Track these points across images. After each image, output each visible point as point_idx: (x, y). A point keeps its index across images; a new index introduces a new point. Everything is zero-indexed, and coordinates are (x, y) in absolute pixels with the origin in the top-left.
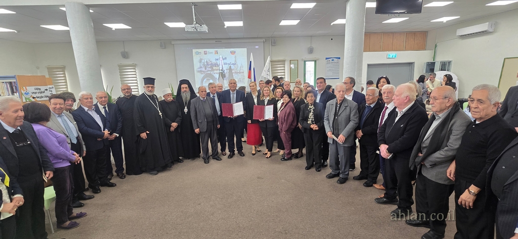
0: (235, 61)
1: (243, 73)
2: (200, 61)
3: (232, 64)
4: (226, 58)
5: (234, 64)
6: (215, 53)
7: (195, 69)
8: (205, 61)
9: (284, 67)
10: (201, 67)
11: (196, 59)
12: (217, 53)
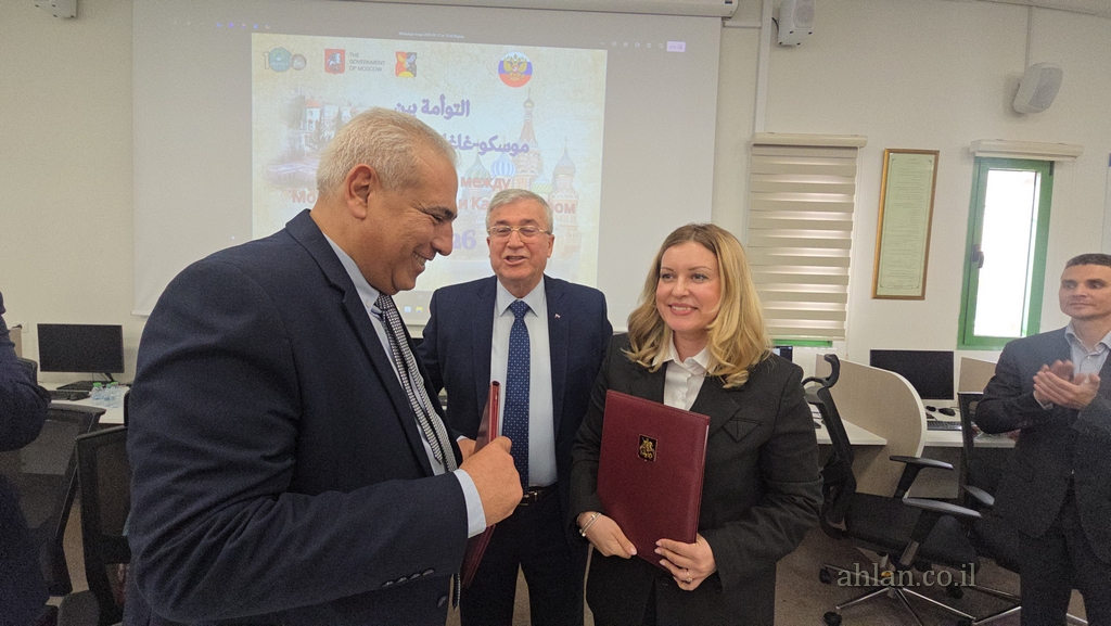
0: (528, 129)
1: (571, 209)
2: (296, 117)
3: (504, 149)
4: (464, 107)
5: (515, 150)
6: (399, 69)
7: (256, 166)
8: (331, 112)
9: (849, 190)
10: (295, 156)
11: (269, 100)
12: (413, 69)
